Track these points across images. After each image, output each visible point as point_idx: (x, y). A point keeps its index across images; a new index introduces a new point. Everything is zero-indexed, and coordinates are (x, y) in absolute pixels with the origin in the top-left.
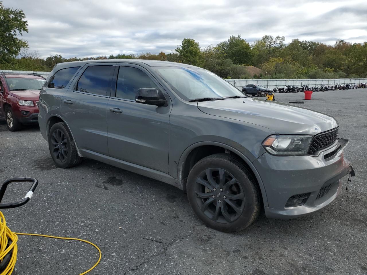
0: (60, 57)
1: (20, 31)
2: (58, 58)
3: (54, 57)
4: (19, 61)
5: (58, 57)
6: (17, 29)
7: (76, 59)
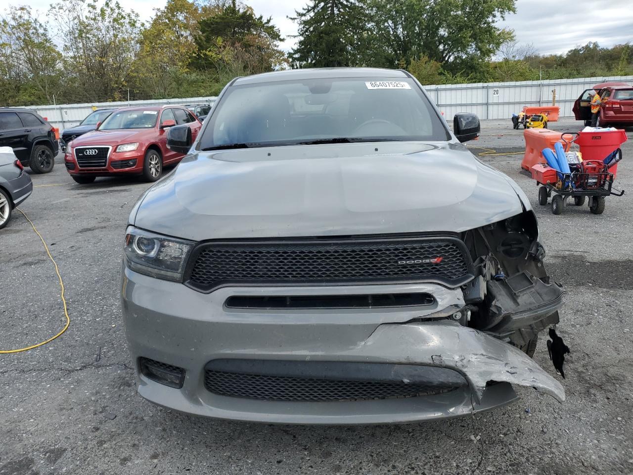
0: (596, 45)
1: (501, 14)
2: (591, 48)
3: (583, 48)
4: (497, 66)
5: (591, 46)
6: (498, 11)
7: (628, 46)
